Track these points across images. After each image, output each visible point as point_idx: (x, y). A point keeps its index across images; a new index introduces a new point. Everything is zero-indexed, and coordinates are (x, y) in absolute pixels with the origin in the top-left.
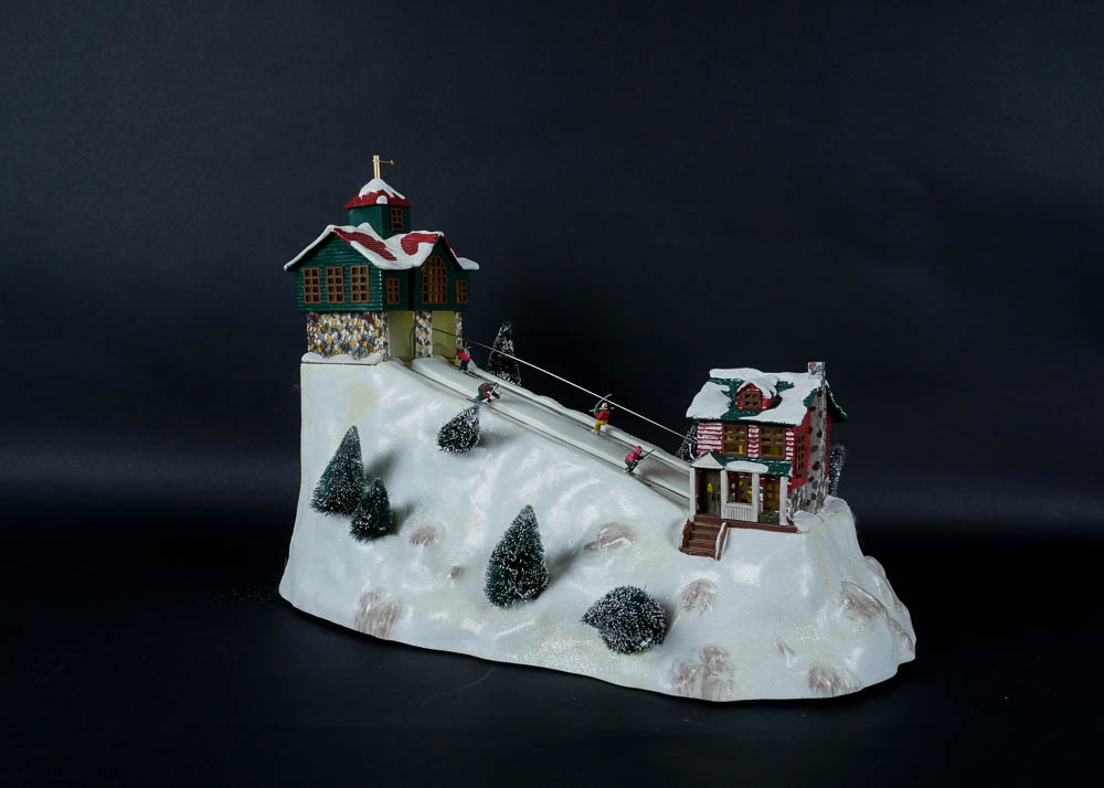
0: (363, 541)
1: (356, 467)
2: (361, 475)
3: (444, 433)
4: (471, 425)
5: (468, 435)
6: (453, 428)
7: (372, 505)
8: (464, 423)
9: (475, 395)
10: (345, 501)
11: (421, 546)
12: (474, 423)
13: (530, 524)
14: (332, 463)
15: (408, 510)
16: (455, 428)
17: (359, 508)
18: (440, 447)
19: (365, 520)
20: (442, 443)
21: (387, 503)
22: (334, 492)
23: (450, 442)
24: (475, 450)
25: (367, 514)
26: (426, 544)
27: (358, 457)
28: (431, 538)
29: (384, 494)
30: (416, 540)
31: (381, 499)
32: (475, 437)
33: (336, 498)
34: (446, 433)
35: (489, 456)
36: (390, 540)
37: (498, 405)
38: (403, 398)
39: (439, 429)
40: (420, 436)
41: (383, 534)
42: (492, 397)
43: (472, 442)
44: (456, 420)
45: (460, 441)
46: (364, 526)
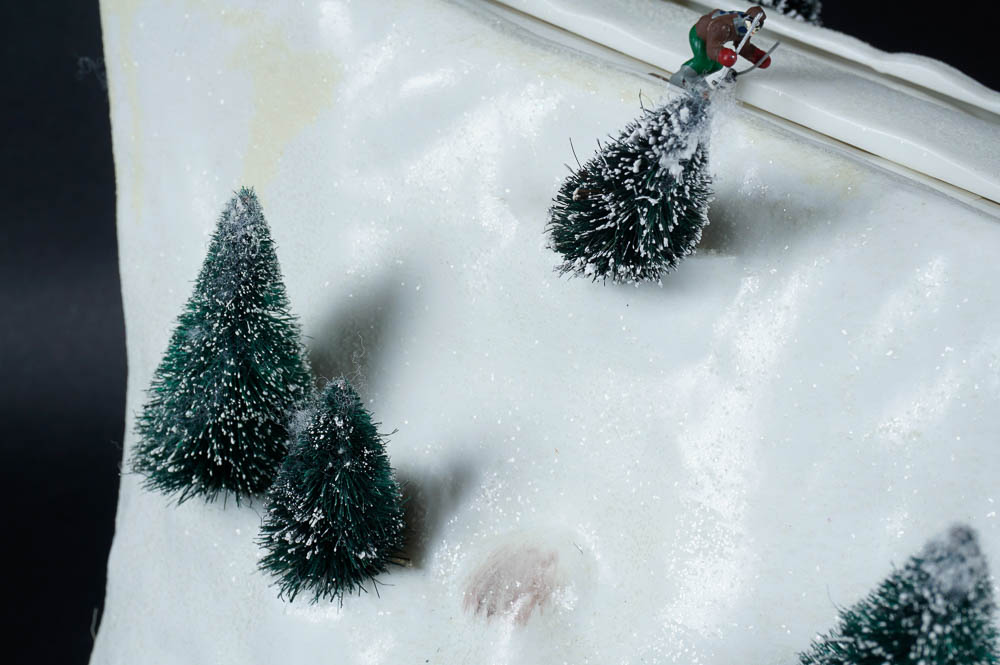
0: (306, 595)
1: (267, 336)
2: (290, 361)
3: (574, 206)
4: (676, 170)
5: (665, 210)
6: (608, 186)
7: (320, 480)
8: (650, 166)
9: (677, 55)
10: (237, 454)
11: (505, 626)
12: (688, 166)
13: (966, 604)
14: (187, 321)
15: (458, 482)
16: (615, 186)
17: (281, 484)
18: (559, 258)
19: (304, 529)
20: (569, 243)
21: (379, 463)
22: (195, 426)
23: (595, 241)
24: (694, 263)
25: (309, 508)
26: (523, 618)
27: (277, 299)
28: (540, 596)
29: (363, 436)
30: (486, 597)
31: (355, 453)
32: (693, 216)
33: (205, 443)
34: (581, 204)
35: (749, 284)
36: (396, 589)
37: (765, 92)
38: (420, 82)
39: (560, 179)
40: (490, 213)
41: (371, 570)
42: (741, 64)
43: (680, 239)
44: (619, 155)
45: (634, 236)
46: (302, 550)
